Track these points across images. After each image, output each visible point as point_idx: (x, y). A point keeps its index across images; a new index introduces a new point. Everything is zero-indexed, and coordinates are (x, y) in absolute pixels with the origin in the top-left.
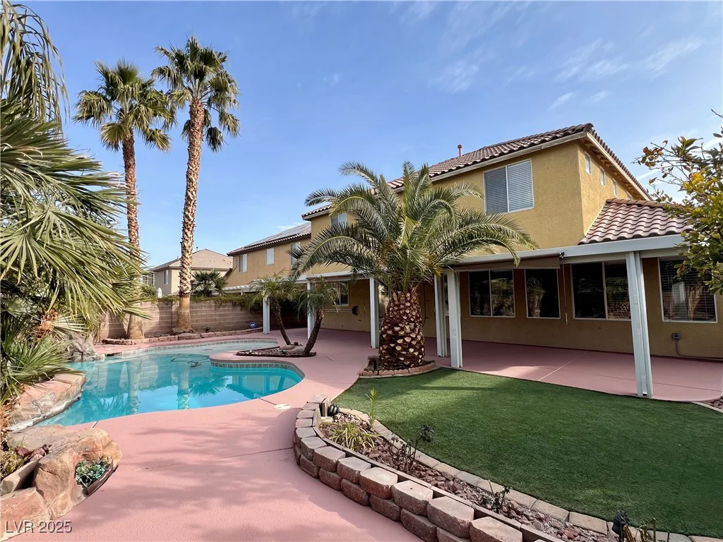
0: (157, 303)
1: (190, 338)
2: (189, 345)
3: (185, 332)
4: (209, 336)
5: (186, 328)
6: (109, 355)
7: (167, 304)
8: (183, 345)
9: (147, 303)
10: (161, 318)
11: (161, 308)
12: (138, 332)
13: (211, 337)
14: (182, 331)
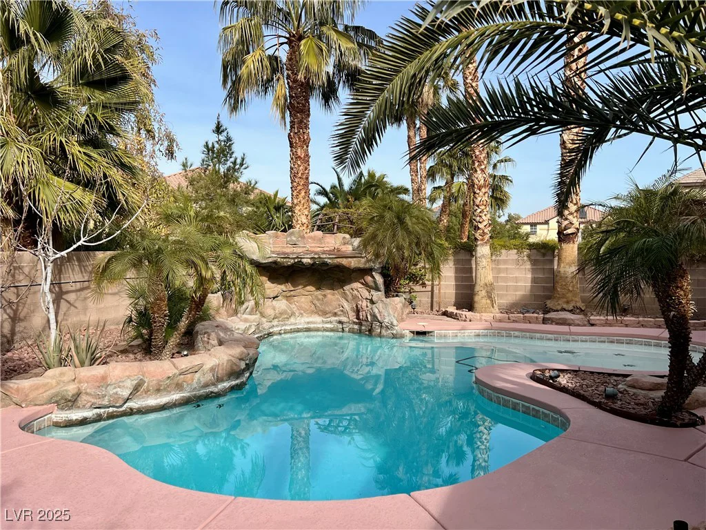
0: (526, 252)
1: (563, 322)
2: (550, 336)
3: (563, 309)
4: (607, 324)
5: (568, 302)
6: (418, 333)
7: (544, 255)
8: (538, 335)
9: (511, 252)
10: (534, 280)
11: (534, 262)
12: (484, 301)
13: (610, 325)
14: (559, 308)
